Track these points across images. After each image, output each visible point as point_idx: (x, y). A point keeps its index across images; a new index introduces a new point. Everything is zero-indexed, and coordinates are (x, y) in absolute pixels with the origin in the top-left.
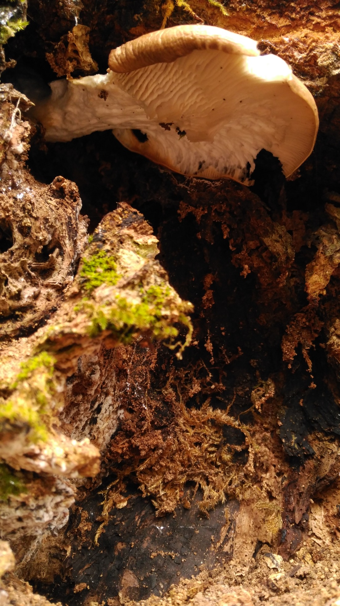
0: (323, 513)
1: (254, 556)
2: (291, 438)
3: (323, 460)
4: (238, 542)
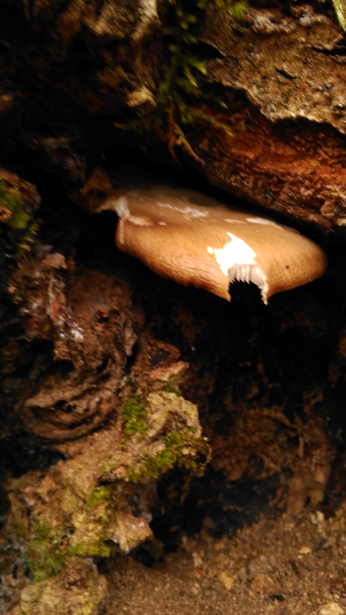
4: (290, 498)
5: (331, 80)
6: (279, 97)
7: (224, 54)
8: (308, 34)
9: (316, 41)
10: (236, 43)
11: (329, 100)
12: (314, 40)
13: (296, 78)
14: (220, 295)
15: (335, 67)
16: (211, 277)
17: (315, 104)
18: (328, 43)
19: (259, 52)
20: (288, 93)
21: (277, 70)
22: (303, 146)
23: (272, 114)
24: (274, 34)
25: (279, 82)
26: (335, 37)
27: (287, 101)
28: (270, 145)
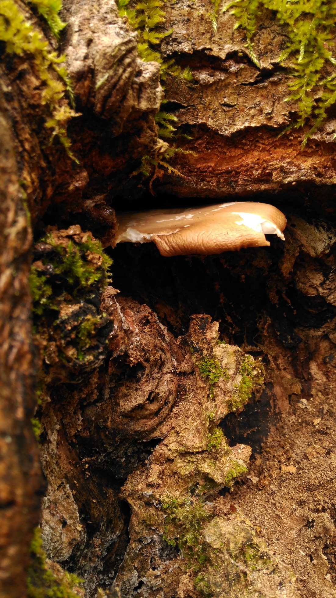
0: (315, 364)
1: (290, 403)
2: (287, 338)
3: (309, 342)
4: (279, 403)
5: (258, 99)
6: (227, 120)
7: (185, 105)
8: (237, 77)
9: (243, 80)
10: (192, 96)
11: (261, 111)
12: (241, 80)
13: (235, 105)
14: (262, 245)
15: (258, 91)
16: (252, 237)
17: (253, 117)
18: (251, 78)
19: (207, 96)
20: (233, 115)
21: (222, 105)
22: (249, 145)
23: (227, 132)
24: (214, 83)
25: (225, 111)
26: (255, 74)
27: (234, 121)
28: (226, 153)
